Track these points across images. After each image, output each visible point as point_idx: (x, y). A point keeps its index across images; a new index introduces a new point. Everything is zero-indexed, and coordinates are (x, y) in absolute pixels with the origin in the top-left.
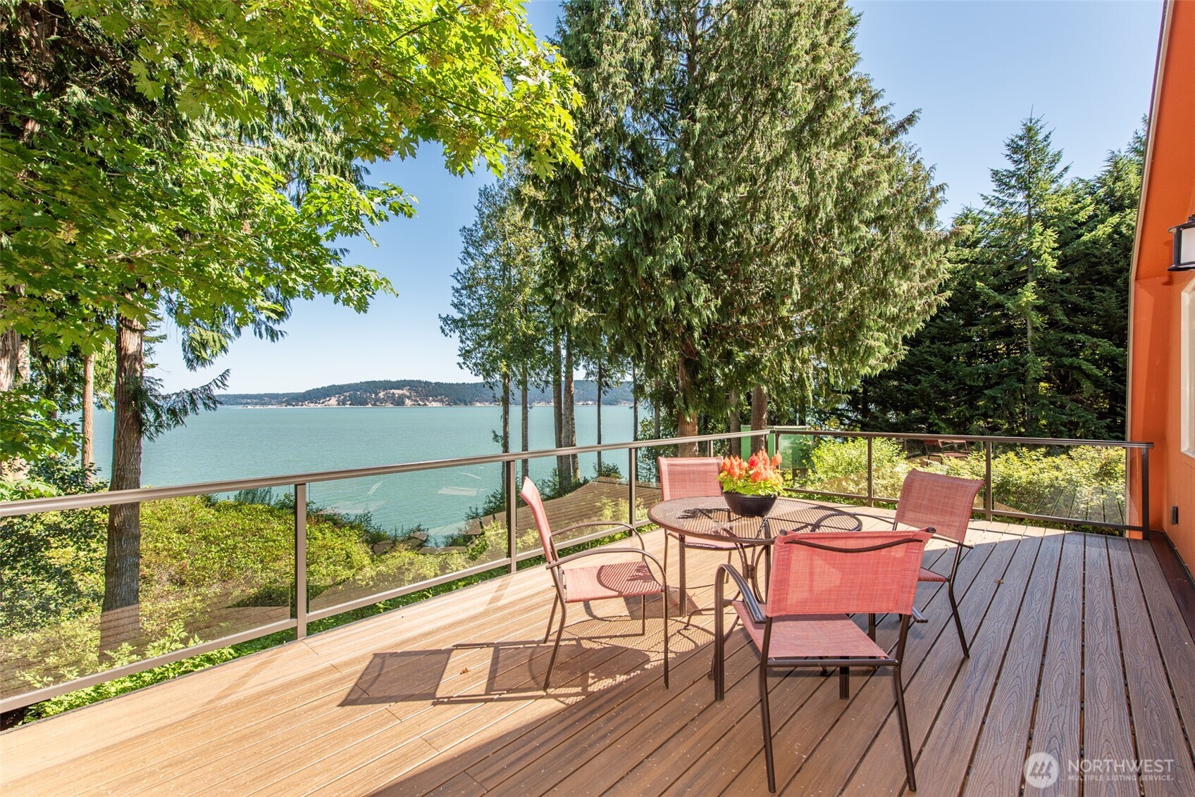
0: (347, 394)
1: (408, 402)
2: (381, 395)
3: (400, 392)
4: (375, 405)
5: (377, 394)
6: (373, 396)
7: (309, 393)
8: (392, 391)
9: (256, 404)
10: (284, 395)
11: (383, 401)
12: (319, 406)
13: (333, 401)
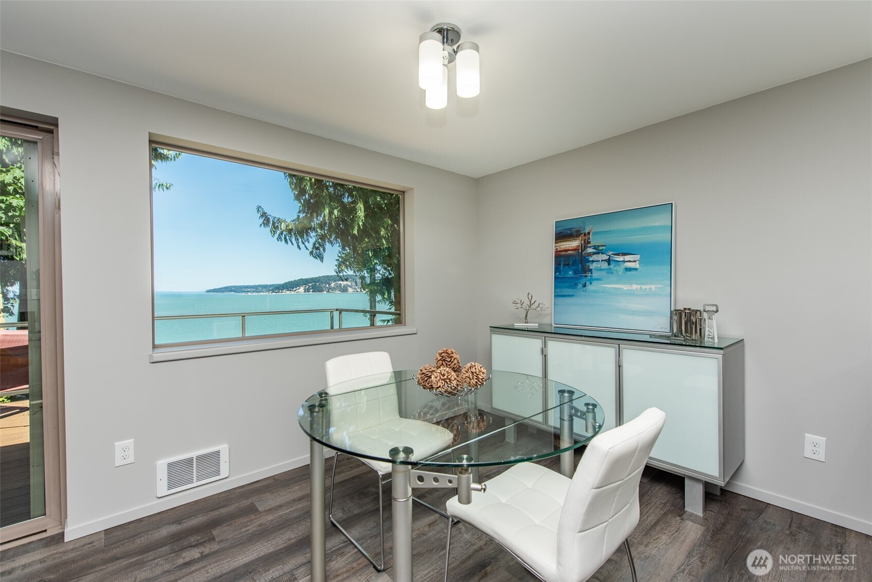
0: (311, 284)
1: (350, 290)
2: (333, 285)
3: (345, 283)
4: (328, 292)
5: (329, 285)
6: (327, 286)
7: (286, 284)
8: (339, 282)
9: (254, 292)
10: (271, 286)
11: (334, 289)
12: (293, 293)
13: (302, 289)
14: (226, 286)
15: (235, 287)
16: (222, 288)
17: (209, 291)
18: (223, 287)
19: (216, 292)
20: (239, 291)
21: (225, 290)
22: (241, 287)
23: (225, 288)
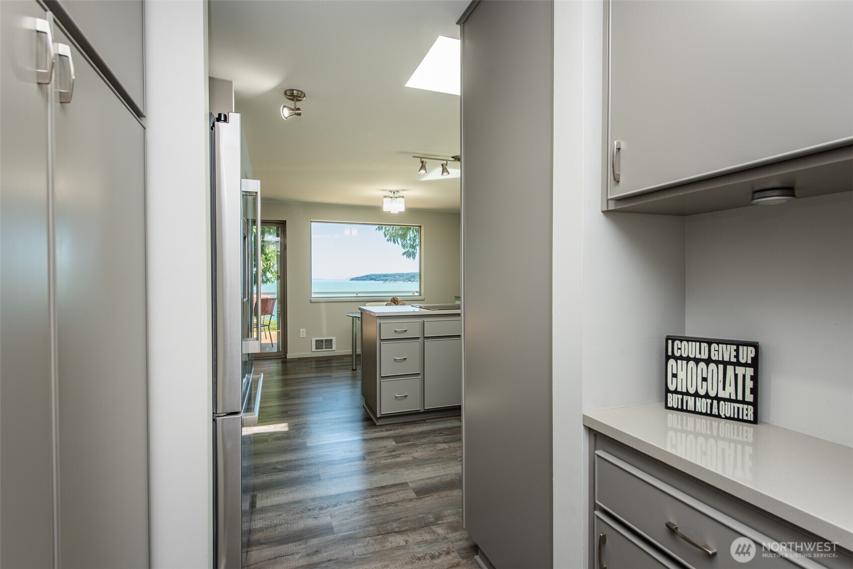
14: (367, 274)
15: (374, 275)
16: (364, 277)
17: (352, 279)
18: (364, 275)
19: (359, 280)
20: (378, 279)
21: (366, 278)
22: (380, 276)
23: (367, 276)
